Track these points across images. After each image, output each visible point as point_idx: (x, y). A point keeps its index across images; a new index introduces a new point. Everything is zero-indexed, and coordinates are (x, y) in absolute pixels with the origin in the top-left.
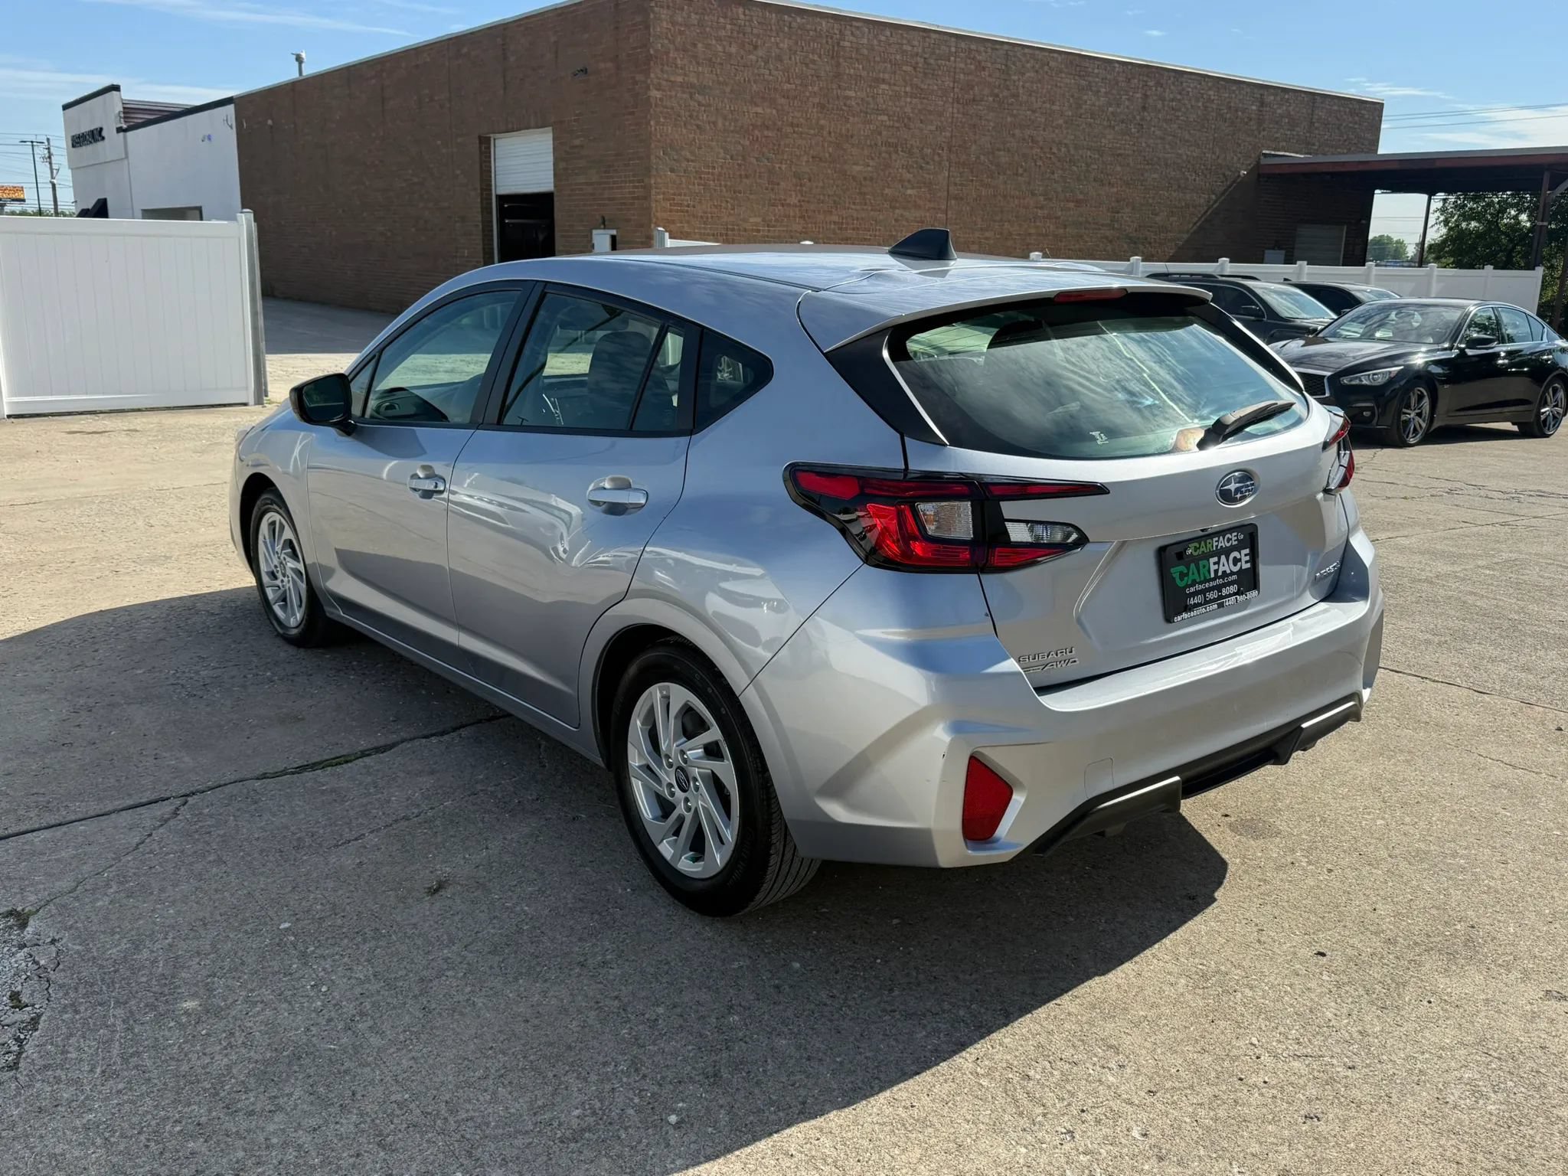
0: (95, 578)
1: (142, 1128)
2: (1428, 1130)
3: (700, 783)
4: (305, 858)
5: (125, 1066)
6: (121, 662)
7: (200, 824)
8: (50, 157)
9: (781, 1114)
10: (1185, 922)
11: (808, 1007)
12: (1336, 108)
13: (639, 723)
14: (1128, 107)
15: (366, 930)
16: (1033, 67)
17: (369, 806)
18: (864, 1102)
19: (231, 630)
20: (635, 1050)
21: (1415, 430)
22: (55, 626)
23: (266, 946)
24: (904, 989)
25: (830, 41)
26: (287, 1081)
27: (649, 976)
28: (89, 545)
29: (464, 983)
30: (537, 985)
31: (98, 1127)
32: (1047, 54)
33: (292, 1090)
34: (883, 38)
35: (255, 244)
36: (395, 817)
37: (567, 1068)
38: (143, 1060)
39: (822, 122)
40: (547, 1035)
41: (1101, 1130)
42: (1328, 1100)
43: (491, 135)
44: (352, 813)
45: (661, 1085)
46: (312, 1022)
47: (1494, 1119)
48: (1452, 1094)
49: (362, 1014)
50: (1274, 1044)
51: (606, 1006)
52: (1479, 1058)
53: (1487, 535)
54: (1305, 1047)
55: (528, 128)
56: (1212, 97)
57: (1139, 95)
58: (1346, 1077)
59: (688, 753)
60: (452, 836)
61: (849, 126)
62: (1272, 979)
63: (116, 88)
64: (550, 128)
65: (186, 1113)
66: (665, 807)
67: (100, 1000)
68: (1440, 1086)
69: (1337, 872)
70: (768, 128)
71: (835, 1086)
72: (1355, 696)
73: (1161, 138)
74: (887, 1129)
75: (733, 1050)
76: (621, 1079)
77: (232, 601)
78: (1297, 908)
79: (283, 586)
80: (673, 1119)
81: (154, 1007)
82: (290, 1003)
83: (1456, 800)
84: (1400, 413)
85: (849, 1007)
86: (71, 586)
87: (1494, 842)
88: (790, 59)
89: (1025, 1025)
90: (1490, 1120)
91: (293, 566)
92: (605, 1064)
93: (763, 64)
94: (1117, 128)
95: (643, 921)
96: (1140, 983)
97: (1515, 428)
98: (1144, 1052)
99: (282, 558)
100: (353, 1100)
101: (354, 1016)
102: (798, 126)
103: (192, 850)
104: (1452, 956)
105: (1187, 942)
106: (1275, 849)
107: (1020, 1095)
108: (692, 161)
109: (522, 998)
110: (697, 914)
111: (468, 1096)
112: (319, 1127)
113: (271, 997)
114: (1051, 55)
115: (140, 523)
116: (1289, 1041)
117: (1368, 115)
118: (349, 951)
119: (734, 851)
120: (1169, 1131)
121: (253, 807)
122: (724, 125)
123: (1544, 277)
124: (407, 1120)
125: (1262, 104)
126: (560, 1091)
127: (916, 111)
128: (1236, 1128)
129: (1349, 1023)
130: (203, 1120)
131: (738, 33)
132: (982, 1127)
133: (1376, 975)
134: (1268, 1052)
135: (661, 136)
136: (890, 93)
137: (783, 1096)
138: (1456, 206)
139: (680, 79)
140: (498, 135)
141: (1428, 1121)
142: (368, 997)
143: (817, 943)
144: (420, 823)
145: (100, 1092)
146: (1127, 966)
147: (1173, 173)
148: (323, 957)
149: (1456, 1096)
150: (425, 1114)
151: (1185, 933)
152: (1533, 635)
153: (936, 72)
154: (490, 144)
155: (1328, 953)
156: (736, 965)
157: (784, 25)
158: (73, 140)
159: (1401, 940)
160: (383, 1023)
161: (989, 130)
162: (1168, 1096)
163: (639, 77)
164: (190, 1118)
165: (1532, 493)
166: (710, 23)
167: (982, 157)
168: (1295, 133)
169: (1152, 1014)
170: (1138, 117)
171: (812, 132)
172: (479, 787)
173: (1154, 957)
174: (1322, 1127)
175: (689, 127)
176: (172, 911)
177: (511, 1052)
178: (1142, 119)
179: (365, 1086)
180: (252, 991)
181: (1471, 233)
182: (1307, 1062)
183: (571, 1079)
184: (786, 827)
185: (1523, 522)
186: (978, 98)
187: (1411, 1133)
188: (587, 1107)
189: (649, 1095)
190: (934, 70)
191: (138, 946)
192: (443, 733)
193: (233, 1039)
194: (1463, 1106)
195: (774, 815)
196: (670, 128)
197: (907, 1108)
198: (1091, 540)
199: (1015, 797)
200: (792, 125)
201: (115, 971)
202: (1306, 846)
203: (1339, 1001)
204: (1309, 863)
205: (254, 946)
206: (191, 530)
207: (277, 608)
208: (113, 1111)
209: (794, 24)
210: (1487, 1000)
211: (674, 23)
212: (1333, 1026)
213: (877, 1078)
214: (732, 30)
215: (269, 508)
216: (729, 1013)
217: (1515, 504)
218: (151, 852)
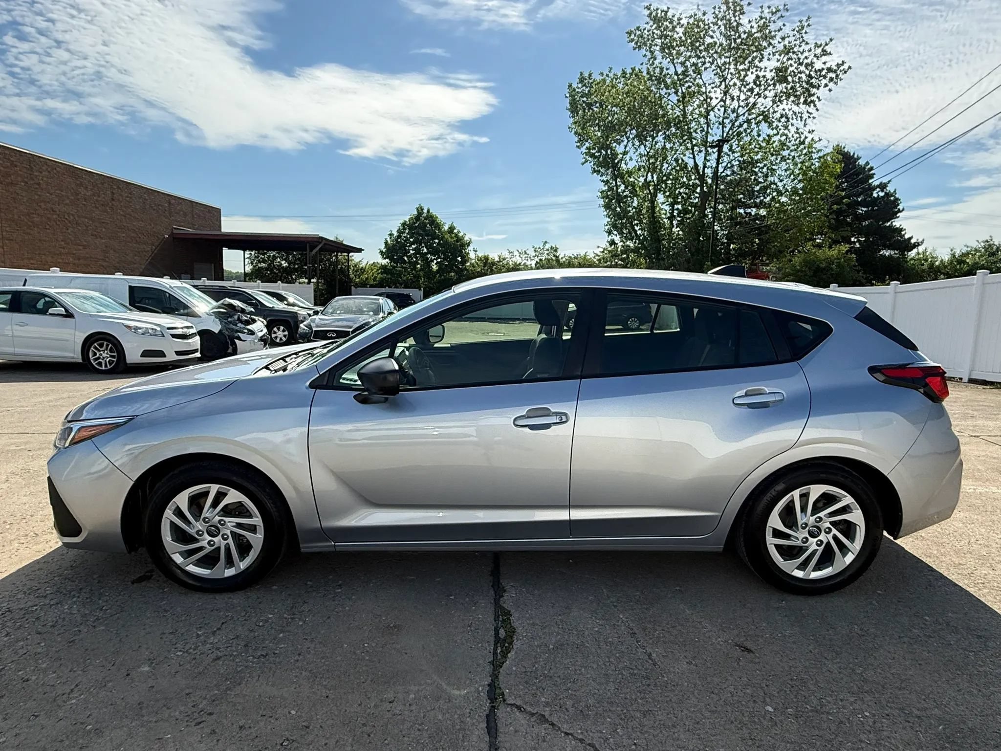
3: (832, 529)
4: (665, 679)
12: (202, 209)
14: (104, 198)
16: (47, 170)
17: (600, 639)
36: (628, 636)
44: (606, 647)
56: (146, 198)
57: (109, 192)
59: (824, 516)
73: (123, 216)
94: (100, 208)
99: (215, 521)
117: (215, 214)
119: (859, 553)
125: (170, 203)
138: (255, 257)
144: (644, 631)
147: (132, 234)
161: (24, 202)
167: (22, 217)
168: (187, 219)
170: (110, 204)
178: (113, 205)
181: (263, 268)
186: (14, 182)
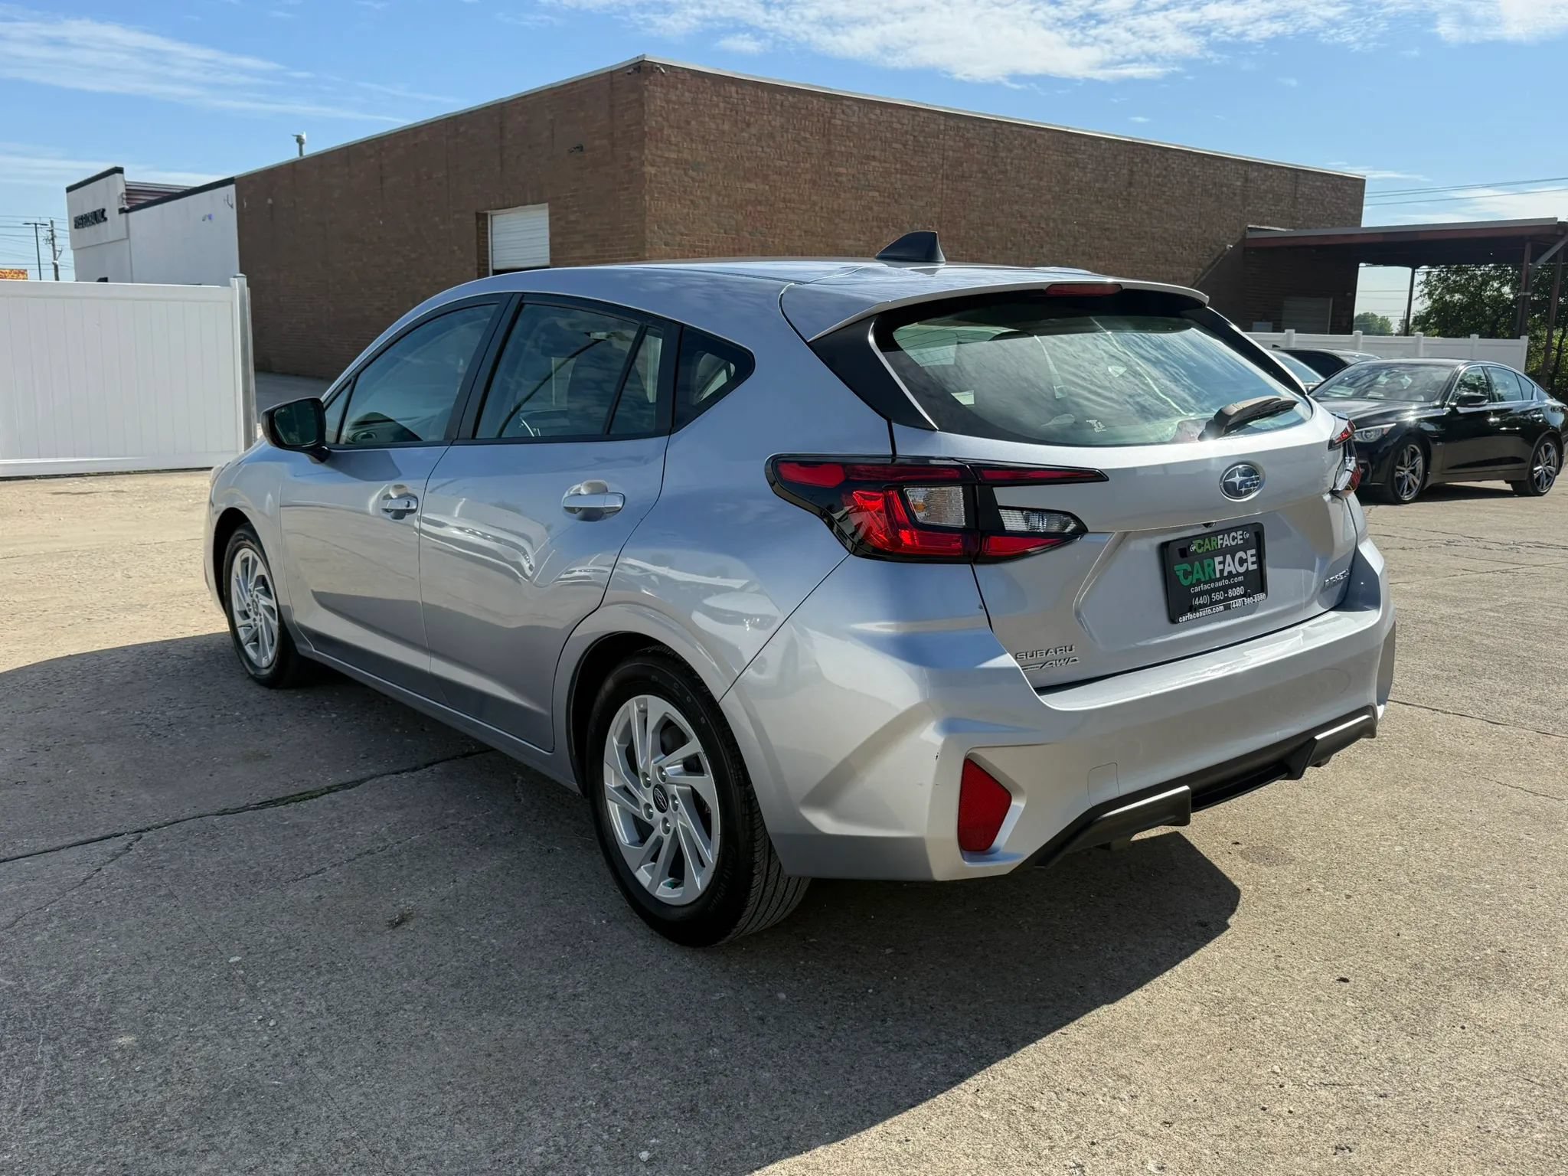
0: (66, 625)
1: (61, 1169)
2: (1470, 1161)
3: (679, 802)
4: (261, 892)
5: (48, 1105)
6: (86, 703)
7: (153, 859)
8: (53, 239)
9: (763, 1150)
10: (1198, 949)
11: (794, 1039)
12: (1318, 184)
13: (615, 741)
14: (1114, 183)
15: (321, 964)
16: (1021, 144)
17: (332, 841)
18: (855, 1137)
19: (203, 673)
20: (606, 1085)
21: (1409, 487)
22: (20, 670)
23: (214, 979)
24: (898, 1020)
25: (821, 119)
26: (224, 1119)
27: (624, 1009)
28: (64, 595)
29: (423, 1017)
30: (502, 1018)
31: (13, 1168)
32: (1034, 132)
33: (230, 1128)
34: (873, 117)
35: (248, 309)
36: (359, 851)
37: (531, 1103)
38: (69, 1098)
39: (814, 198)
40: (510, 1070)
41: (1113, 1163)
42: (1359, 1130)
43: (489, 212)
44: (314, 847)
45: (632, 1121)
46: (257, 1057)
47: (1542, 1148)
48: (1494, 1122)
49: (311, 1049)
50: (1298, 1072)
51: (575, 1039)
52: (1520, 1085)
53: (1487, 582)
54: (1331, 1075)
55: (525, 204)
56: (1197, 174)
57: (1125, 171)
58: (1378, 1106)
59: (667, 769)
60: (418, 870)
61: (840, 201)
62: (1292, 1005)
63: (120, 170)
64: (547, 205)
65: (111, 1153)
66: (642, 830)
67: (28, 1037)
68: (1480, 1113)
69: (1356, 897)
70: (760, 203)
71: (823, 1121)
72: (1369, 709)
73: (1147, 213)
74: (879, 1164)
75: (713, 1084)
76: (589, 1114)
77: (205, 645)
78: (1314, 933)
79: (255, 625)
80: (645, 1155)
81: (85, 1043)
82: (234, 1038)
83: (1476, 826)
84: (1394, 470)
85: (839, 1039)
86: (40, 633)
87: (1520, 867)
88: (782, 136)
89: (1028, 1055)
90: (1537, 1149)
91: (266, 604)
92: (572, 1099)
93: (755, 141)
94: (1104, 204)
95: (619, 952)
96: (1151, 1011)
97: (1509, 487)
98: (1158, 1081)
99: (254, 596)
100: (296, 1139)
101: (303, 1051)
102: (790, 201)
103: (142, 885)
104: (1484, 981)
105: (1200, 969)
106: (1289, 875)
107: (1024, 1127)
108: (686, 235)
109: (485, 1032)
110: (677, 945)
111: (422, 1133)
112: (256, 1167)
113: (214, 1032)
114: (1039, 132)
115: (118, 575)
116: (1315, 1069)
117: (1351, 190)
118: (302, 985)
119: (715, 872)
120: (1187, 1164)
121: (211, 842)
122: (717, 200)
123: (1529, 348)
124: (353, 1159)
125: (1246, 180)
126: (523, 1128)
127: (906, 187)
128: (1260, 1160)
129: (1377, 1050)
130: (129, 1160)
131: (731, 111)
132: (982, 1161)
133: (1404, 1001)
134: (1292, 1081)
135: (656, 210)
136: (881, 170)
137: (766, 1131)
138: (1440, 279)
139: (673, 156)
140: (494, 212)
141: (1470, 1151)
142: (319, 1031)
143: (805, 973)
144: (385, 857)
145: (19, 1132)
146: (1138, 994)
147: (1160, 247)
148: (273, 990)
149: (1499, 1124)
150: (373, 1152)
151: (1198, 960)
152: (1544, 670)
153: (925, 150)
154: (487, 220)
155: (1352, 979)
156: (717, 997)
157: (777, 104)
158: (76, 221)
159: (1428, 965)
160: (334, 1057)
161: (978, 207)
162: (1185, 1126)
163: (634, 153)
164: (115, 1158)
165: (1530, 545)
166: (703, 101)
168: (1279, 208)
169: (1165, 1042)
170: (1125, 193)
171: (803, 207)
172: (449, 821)
173: (1165, 984)
174: (1355, 1158)
175: (683, 201)
176: (115, 946)
177: (469, 1087)
179: (308, 1124)
180: (194, 1025)
181: (1455, 305)
182: (1334, 1091)
183: (534, 1114)
184: (770, 842)
185: (1524, 570)
186: (967, 175)
187: (1452, 1164)
188: (551, 1144)
189: (619, 1130)
190: (923, 147)
191: (74, 981)
192: (415, 769)
193: (169, 1076)
194: (1506, 1135)
195: (758, 831)
196: (664, 203)
197: (901, 1142)
198: (1090, 530)
199: (1013, 803)
200: (784, 200)
201: (48, 1007)
202: (1321, 871)
203: (1365, 1027)
204: (1326, 889)
205: (200, 980)
206: (170, 581)
207: (249, 649)
208: (31, 1151)
209: (786, 103)
210: (1525, 1025)
211: (668, 102)
212: (1361, 1054)
213: (868, 1111)
214: (725, 108)
215: (243, 544)
216: (709, 1046)
217: (1514, 554)
218: (99, 887)
